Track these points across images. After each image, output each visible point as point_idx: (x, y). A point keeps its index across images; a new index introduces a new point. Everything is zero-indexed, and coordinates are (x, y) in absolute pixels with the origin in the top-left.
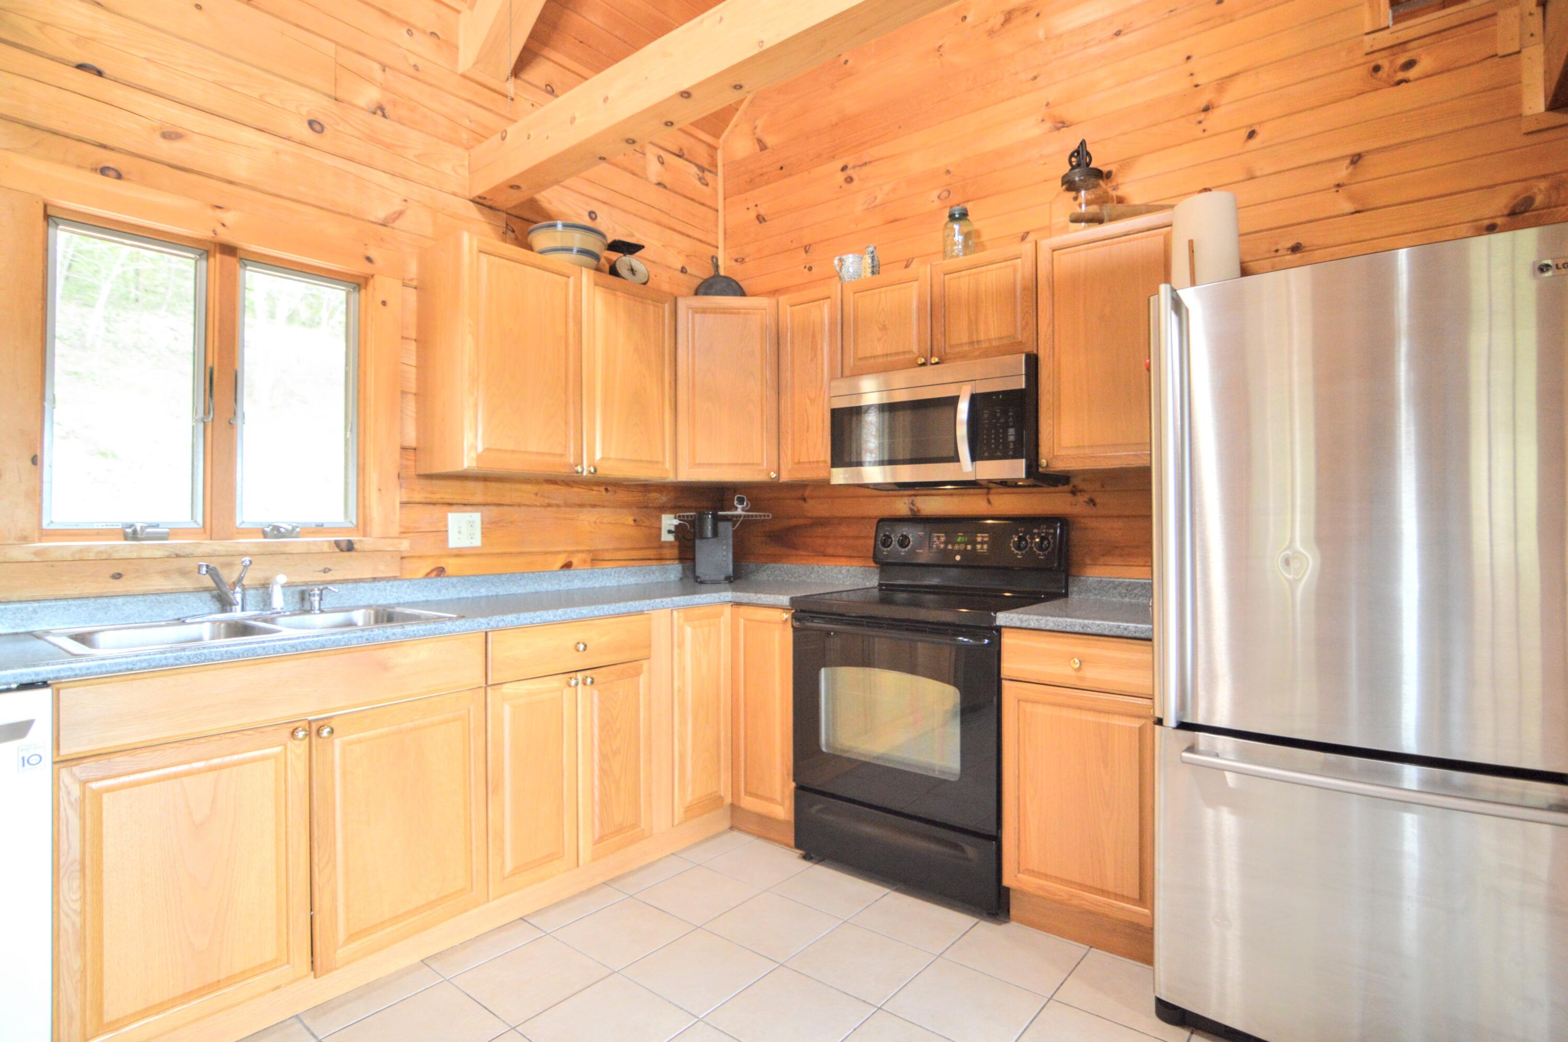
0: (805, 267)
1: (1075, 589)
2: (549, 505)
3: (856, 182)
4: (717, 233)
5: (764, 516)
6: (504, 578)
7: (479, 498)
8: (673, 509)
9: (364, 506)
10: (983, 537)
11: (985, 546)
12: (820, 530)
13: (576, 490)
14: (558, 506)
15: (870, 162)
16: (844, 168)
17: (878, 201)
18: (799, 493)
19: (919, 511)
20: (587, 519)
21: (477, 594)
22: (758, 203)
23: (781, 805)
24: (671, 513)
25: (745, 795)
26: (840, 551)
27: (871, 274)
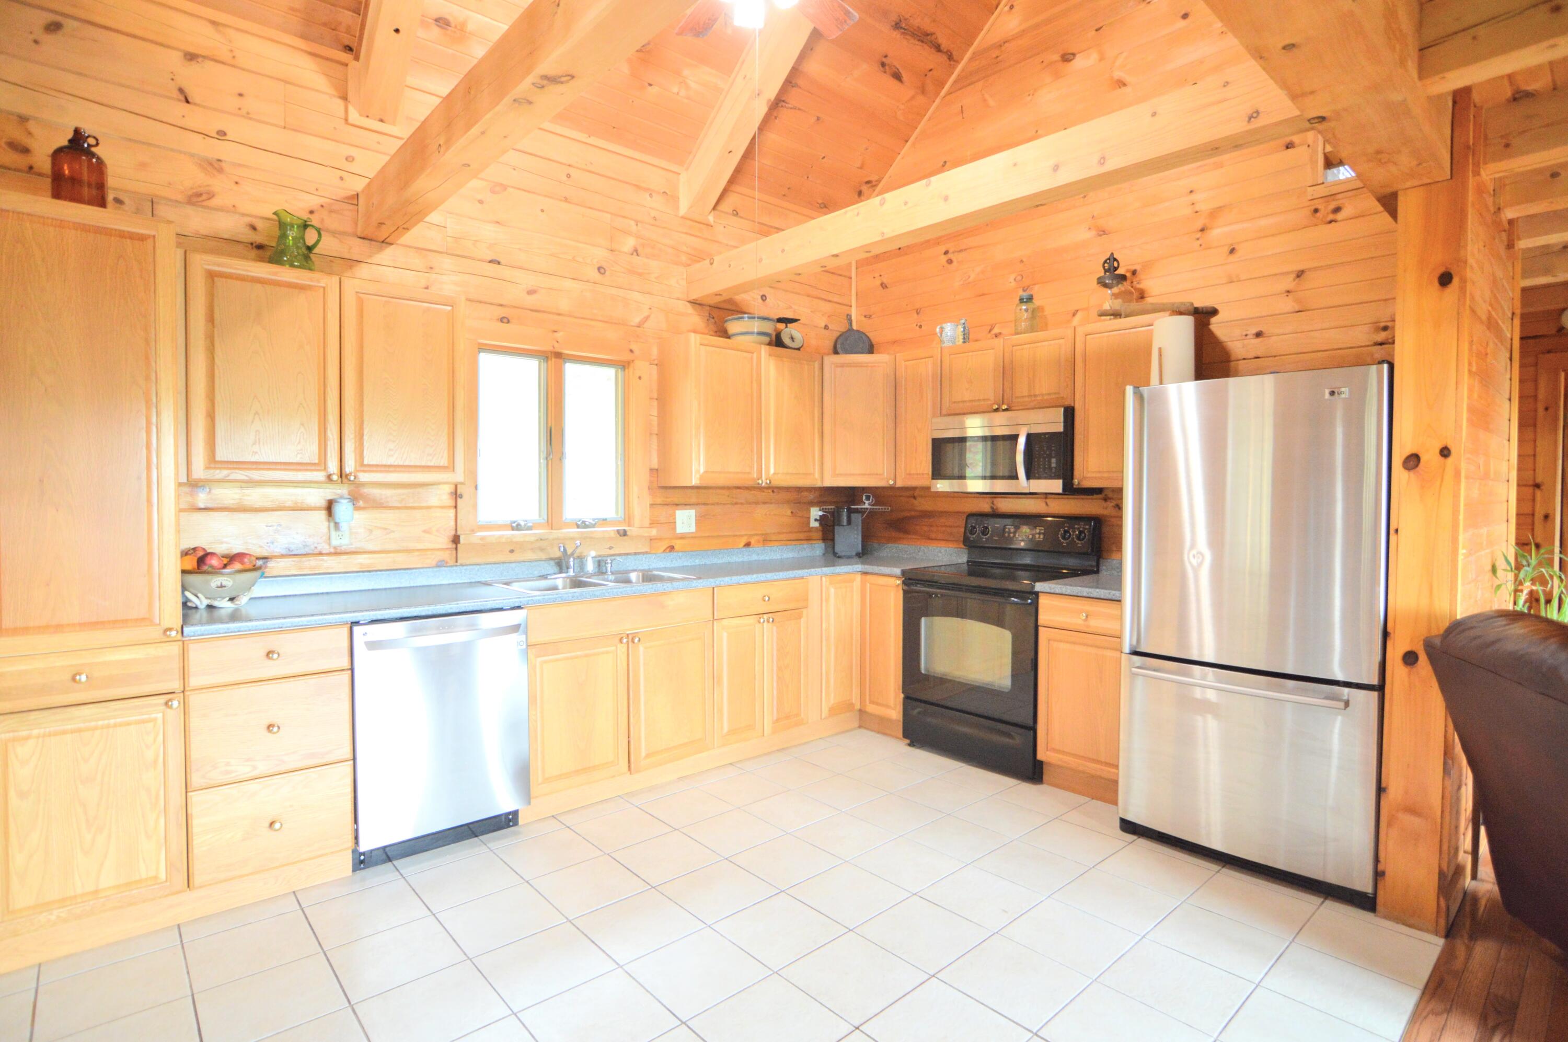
0: (917, 325)
1: (1104, 567)
2: (736, 503)
3: (955, 263)
4: (851, 296)
5: (885, 509)
6: (709, 553)
7: (693, 500)
8: (818, 503)
9: (629, 507)
10: (1040, 530)
11: (1042, 536)
12: (926, 520)
13: (753, 492)
14: (742, 504)
15: (965, 250)
16: (946, 253)
17: (970, 279)
18: (910, 495)
19: (997, 509)
20: (760, 512)
21: (693, 564)
22: (882, 274)
23: (893, 709)
24: (818, 506)
25: (870, 703)
26: (940, 536)
27: (962, 341)
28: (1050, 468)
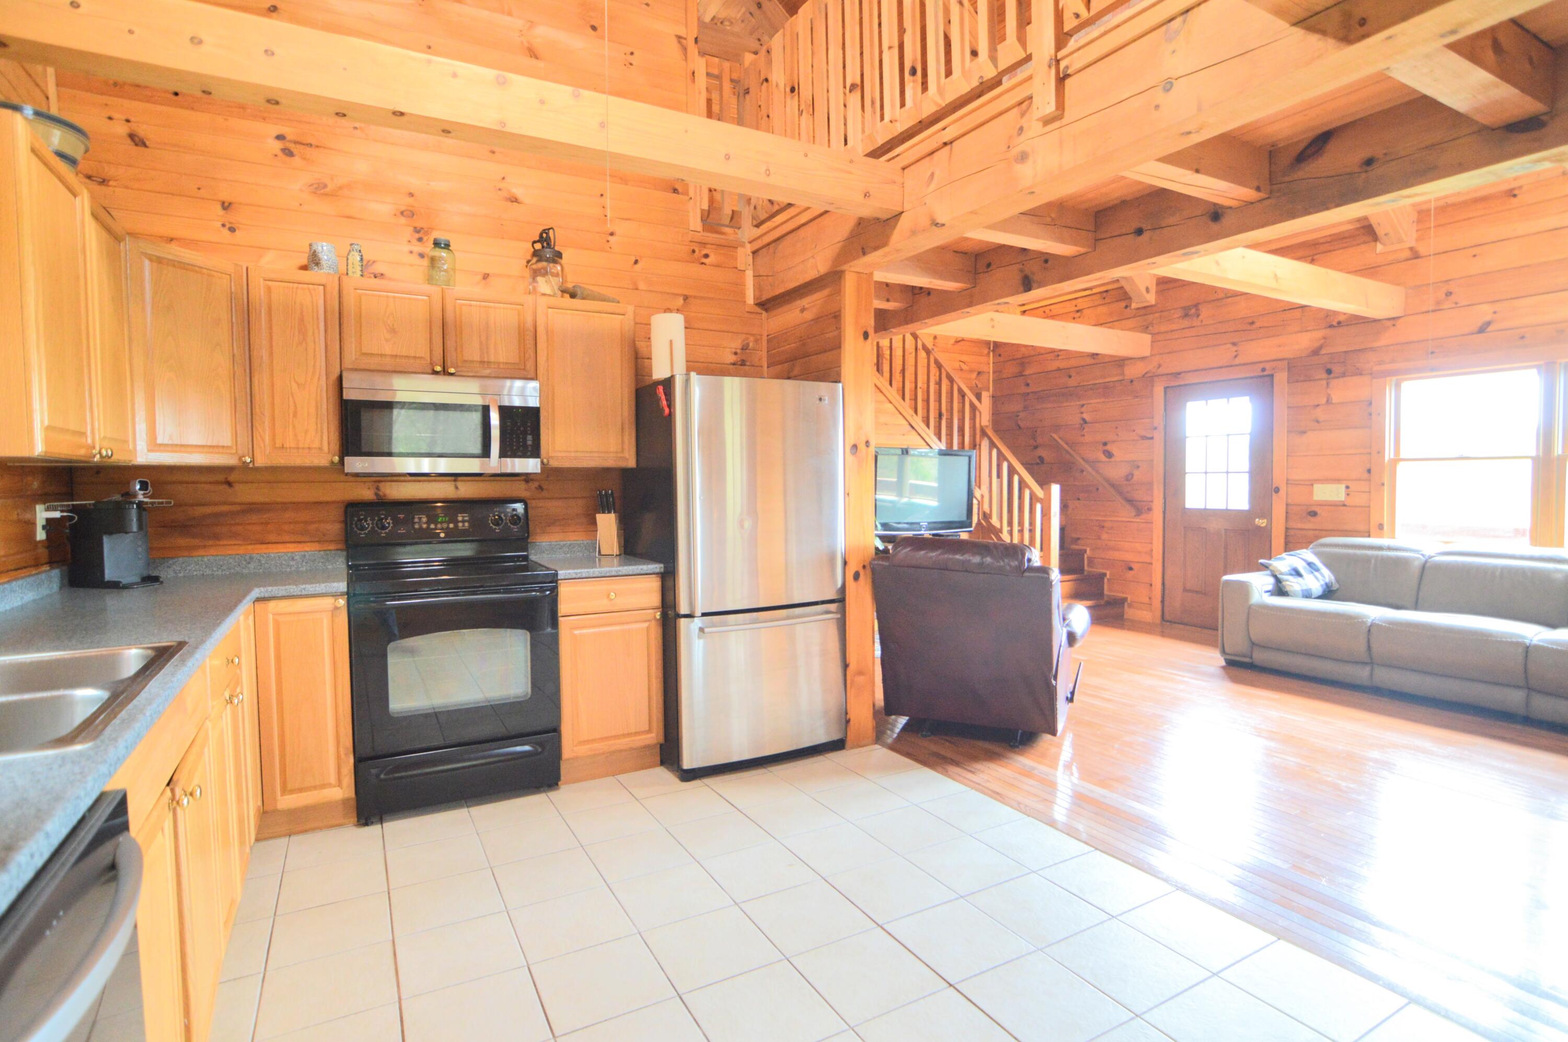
0: (223, 225)
3: (297, 158)
8: (45, 498)
10: (463, 517)
11: (466, 524)
12: (254, 518)
15: (317, 147)
16: (282, 137)
17: (328, 190)
18: (221, 477)
19: (385, 495)
22: (131, 118)
23: (334, 786)
24: (43, 503)
25: (284, 795)
26: (286, 538)
27: (360, 273)
28: (525, 445)
